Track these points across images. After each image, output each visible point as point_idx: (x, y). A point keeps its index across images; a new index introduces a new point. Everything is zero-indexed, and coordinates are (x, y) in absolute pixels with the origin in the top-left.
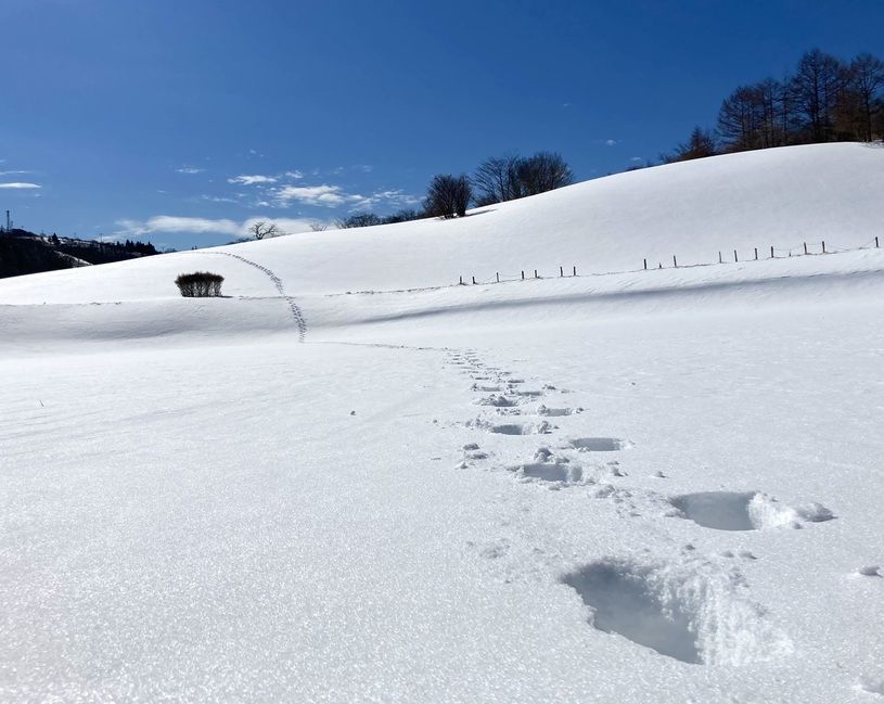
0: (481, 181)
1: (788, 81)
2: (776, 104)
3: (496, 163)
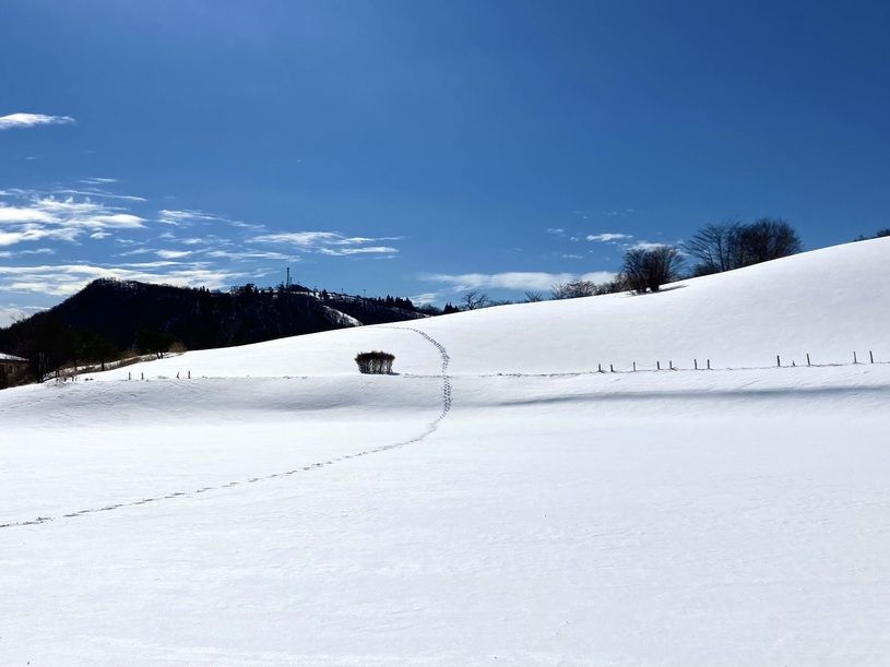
0: (697, 249)
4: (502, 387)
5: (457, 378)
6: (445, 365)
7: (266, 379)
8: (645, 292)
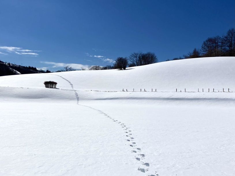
0: (131, 59)
1: (223, 37)
2: (219, 44)
3: (135, 54)
4: (94, 94)
5: (78, 91)
6: (72, 87)
7: (14, 88)
8: (122, 70)
